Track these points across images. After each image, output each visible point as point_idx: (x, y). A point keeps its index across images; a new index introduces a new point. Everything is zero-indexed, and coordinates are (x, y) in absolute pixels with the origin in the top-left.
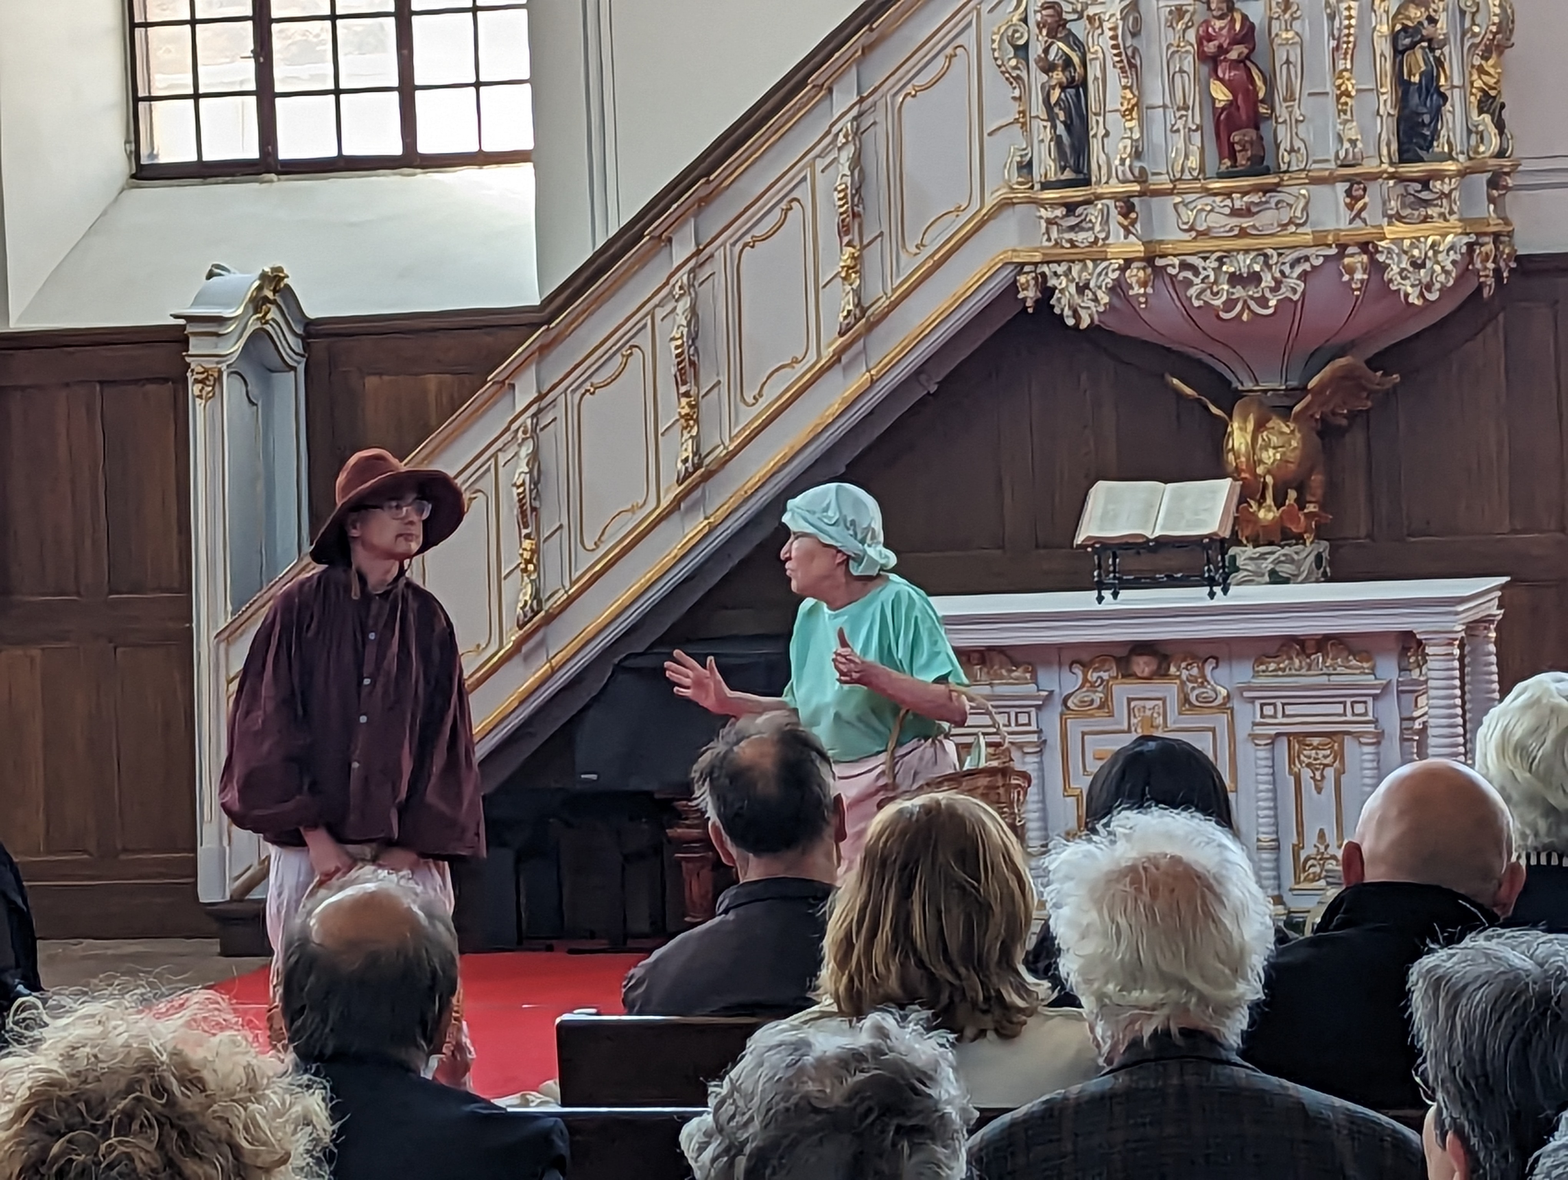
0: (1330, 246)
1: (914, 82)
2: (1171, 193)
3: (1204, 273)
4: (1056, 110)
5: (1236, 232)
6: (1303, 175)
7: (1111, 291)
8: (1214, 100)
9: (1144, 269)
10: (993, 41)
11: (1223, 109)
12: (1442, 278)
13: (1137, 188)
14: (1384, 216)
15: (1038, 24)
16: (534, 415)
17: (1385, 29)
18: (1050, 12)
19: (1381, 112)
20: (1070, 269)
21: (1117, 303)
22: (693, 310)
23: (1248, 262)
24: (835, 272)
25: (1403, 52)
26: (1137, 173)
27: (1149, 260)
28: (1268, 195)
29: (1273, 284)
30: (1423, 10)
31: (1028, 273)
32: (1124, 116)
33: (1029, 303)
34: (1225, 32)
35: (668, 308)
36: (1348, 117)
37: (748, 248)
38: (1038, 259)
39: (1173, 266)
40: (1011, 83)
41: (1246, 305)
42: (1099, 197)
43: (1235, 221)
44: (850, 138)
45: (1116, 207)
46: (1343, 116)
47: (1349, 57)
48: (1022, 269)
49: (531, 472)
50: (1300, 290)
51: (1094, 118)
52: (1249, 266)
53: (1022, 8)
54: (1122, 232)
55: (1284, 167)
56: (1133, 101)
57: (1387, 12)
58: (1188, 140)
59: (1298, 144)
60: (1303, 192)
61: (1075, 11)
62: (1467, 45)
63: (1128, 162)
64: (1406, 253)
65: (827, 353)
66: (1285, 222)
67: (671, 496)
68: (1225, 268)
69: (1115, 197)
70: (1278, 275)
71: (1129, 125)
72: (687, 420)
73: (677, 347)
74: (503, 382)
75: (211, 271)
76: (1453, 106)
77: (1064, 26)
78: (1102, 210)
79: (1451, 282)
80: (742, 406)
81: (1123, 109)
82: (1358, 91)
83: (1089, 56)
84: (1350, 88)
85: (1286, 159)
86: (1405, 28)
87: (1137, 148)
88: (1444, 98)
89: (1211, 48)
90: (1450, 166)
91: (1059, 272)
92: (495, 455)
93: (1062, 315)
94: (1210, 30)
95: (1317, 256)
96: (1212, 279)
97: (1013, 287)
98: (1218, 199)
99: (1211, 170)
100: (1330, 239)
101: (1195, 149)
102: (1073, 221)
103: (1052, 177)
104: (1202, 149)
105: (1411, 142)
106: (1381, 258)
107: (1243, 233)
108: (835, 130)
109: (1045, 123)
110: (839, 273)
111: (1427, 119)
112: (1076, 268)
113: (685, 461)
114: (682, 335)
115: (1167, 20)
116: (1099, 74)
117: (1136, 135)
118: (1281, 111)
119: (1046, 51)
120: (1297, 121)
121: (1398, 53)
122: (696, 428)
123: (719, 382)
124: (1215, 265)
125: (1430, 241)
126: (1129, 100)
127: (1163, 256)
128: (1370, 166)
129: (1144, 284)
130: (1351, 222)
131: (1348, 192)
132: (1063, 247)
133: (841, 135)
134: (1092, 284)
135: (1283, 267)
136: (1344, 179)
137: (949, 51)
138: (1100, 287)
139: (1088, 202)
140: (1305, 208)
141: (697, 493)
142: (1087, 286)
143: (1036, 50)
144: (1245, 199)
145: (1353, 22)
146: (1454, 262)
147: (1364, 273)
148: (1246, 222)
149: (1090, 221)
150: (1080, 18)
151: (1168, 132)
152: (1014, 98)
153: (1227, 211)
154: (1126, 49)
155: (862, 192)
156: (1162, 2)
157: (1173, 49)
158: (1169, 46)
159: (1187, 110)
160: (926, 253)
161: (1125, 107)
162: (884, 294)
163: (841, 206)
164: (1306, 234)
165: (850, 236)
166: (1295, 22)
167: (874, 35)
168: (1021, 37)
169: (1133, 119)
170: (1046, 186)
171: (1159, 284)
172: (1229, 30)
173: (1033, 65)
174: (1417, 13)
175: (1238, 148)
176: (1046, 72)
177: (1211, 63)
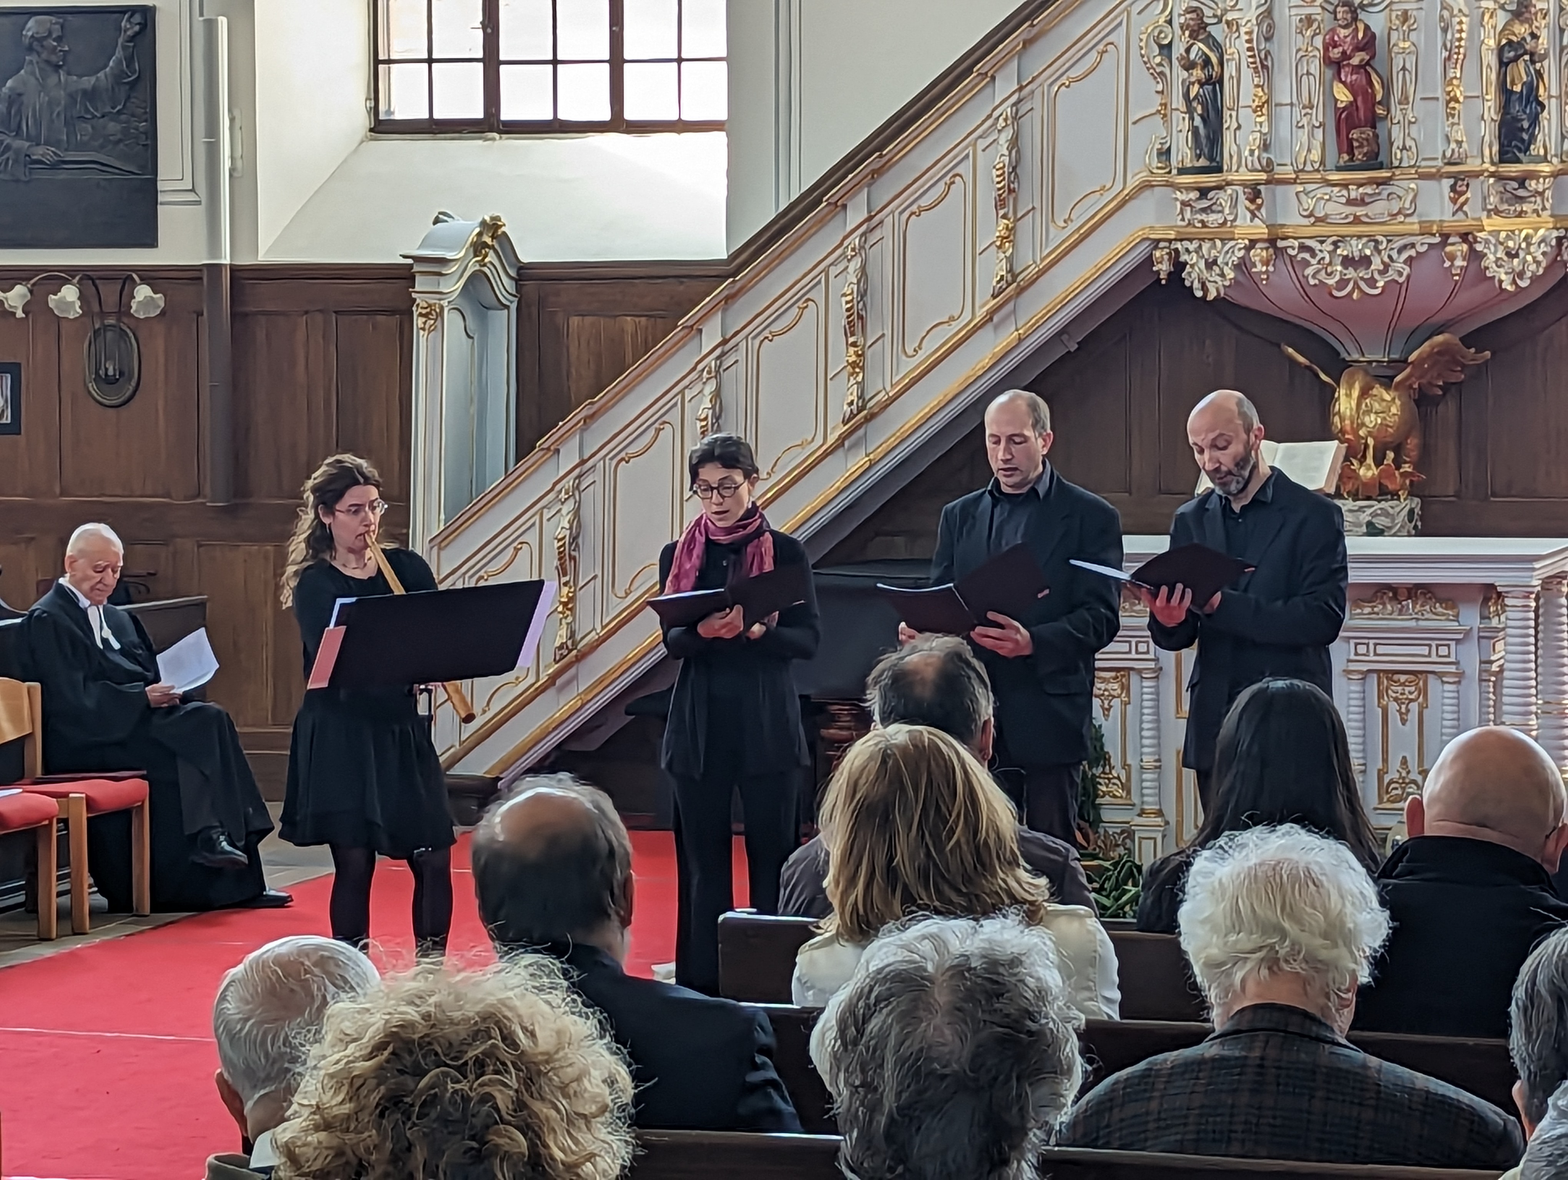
0: (1434, 235)
1: (1069, 74)
2: (1294, 182)
3: (1320, 255)
4: (1195, 104)
5: (1351, 219)
6: (1413, 171)
7: (1237, 267)
8: (1336, 100)
9: (1267, 249)
10: (1141, 40)
11: (1344, 109)
12: (1533, 267)
13: (1264, 176)
14: (1483, 210)
15: (1182, 28)
16: (718, 358)
17: (1492, 43)
18: (1194, 16)
19: (1486, 117)
20: (1200, 247)
21: (1241, 278)
22: (863, 268)
23: (1360, 247)
24: (991, 241)
25: (1507, 64)
26: (1264, 163)
27: (1272, 242)
28: (1381, 187)
29: (1381, 267)
30: (1527, 26)
31: (1162, 249)
32: (1255, 111)
33: (1163, 276)
34: (1349, 39)
35: (841, 267)
36: (1456, 120)
37: (913, 217)
38: (1172, 237)
39: (1293, 248)
40: (1155, 78)
41: (1356, 286)
42: (1229, 184)
43: (1348, 209)
44: (1009, 122)
45: (1245, 193)
46: (1451, 120)
47: (1459, 66)
48: (1158, 244)
49: (713, 408)
50: (1405, 274)
51: (1229, 112)
52: (1360, 250)
53: (1167, 12)
54: (1249, 215)
55: (1396, 163)
56: (1264, 99)
57: (1495, 28)
58: (1311, 135)
59: (1409, 143)
60: (1413, 186)
61: (1215, 16)
63: (1256, 153)
64: (1502, 244)
65: (981, 313)
66: (1395, 212)
67: (836, 435)
68: (1339, 251)
69: (1244, 184)
70: (1386, 259)
72: (854, 368)
73: (847, 303)
74: (692, 327)
75: (437, 217)
76: (1549, 114)
77: (1205, 28)
78: (1231, 195)
79: (1541, 271)
80: (904, 357)
81: (1254, 105)
82: (1466, 97)
83: (1226, 57)
84: (1458, 94)
85: (1399, 156)
86: (1510, 42)
87: (1265, 140)
88: (1543, 106)
89: (1335, 53)
90: (1545, 168)
91: (1191, 249)
92: (682, 392)
93: (1191, 287)
94: (1336, 37)
95: (1422, 244)
96: (1327, 260)
97: (1149, 261)
98: (1336, 189)
99: (1330, 163)
100: (1435, 229)
101: (1317, 144)
102: (1205, 204)
104: (1323, 144)
105: (1509, 145)
106: (1479, 247)
107: (1357, 221)
108: (996, 114)
110: (994, 242)
111: (1526, 125)
112: (1206, 246)
113: (852, 403)
114: (852, 292)
115: (1297, 27)
116: (1234, 74)
117: (1265, 130)
118: (1396, 112)
119: (1188, 51)
120: (1410, 123)
121: (1503, 64)
122: (861, 375)
123: (883, 335)
124: (1331, 248)
125: (1523, 234)
126: (1261, 97)
127: (1285, 238)
128: (1473, 165)
129: (1266, 263)
131: (1453, 188)
132: (1195, 227)
133: (1001, 119)
134: (1220, 261)
135: (1391, 253)
136: (1449, 175)
137: (1101, 47)
138: (1227, 264)
139: (1219, 188)
140: (1413, 201)
141: (861, 432)
143: (1178, 50)
144: (1361, 190)
145: (1464, 35)
146: (1544, 254)
147: (1464, 259)
148: (1360, 211)
149: (1221, 204)
150: (1220, 21)
151: (1294, 128)
152: (1157, 92)
153: (1344, 200)
154: (1259, 51)
155: (1018, 170)
156: (1294, 11)
157: (1301, 53)
158: (1298, 51)
159: (1311, 108)
160: (1073, 227)
161: (1256, 103)
162: (1035, 262)
163: (998, 183)
164: (1413, 223)
165: (1006, 210)
166: (1412, 33)
167: (1035, 30)
168: (1166, 37)
169: (1263, 115)
170: (1182, 171)
171: (1280, 263)
172: (1353, 38)
173: (1175, 62)
174: (1521, 30)
175: (1355, 144)
176: (1187, 70)
177: (1335, 67)
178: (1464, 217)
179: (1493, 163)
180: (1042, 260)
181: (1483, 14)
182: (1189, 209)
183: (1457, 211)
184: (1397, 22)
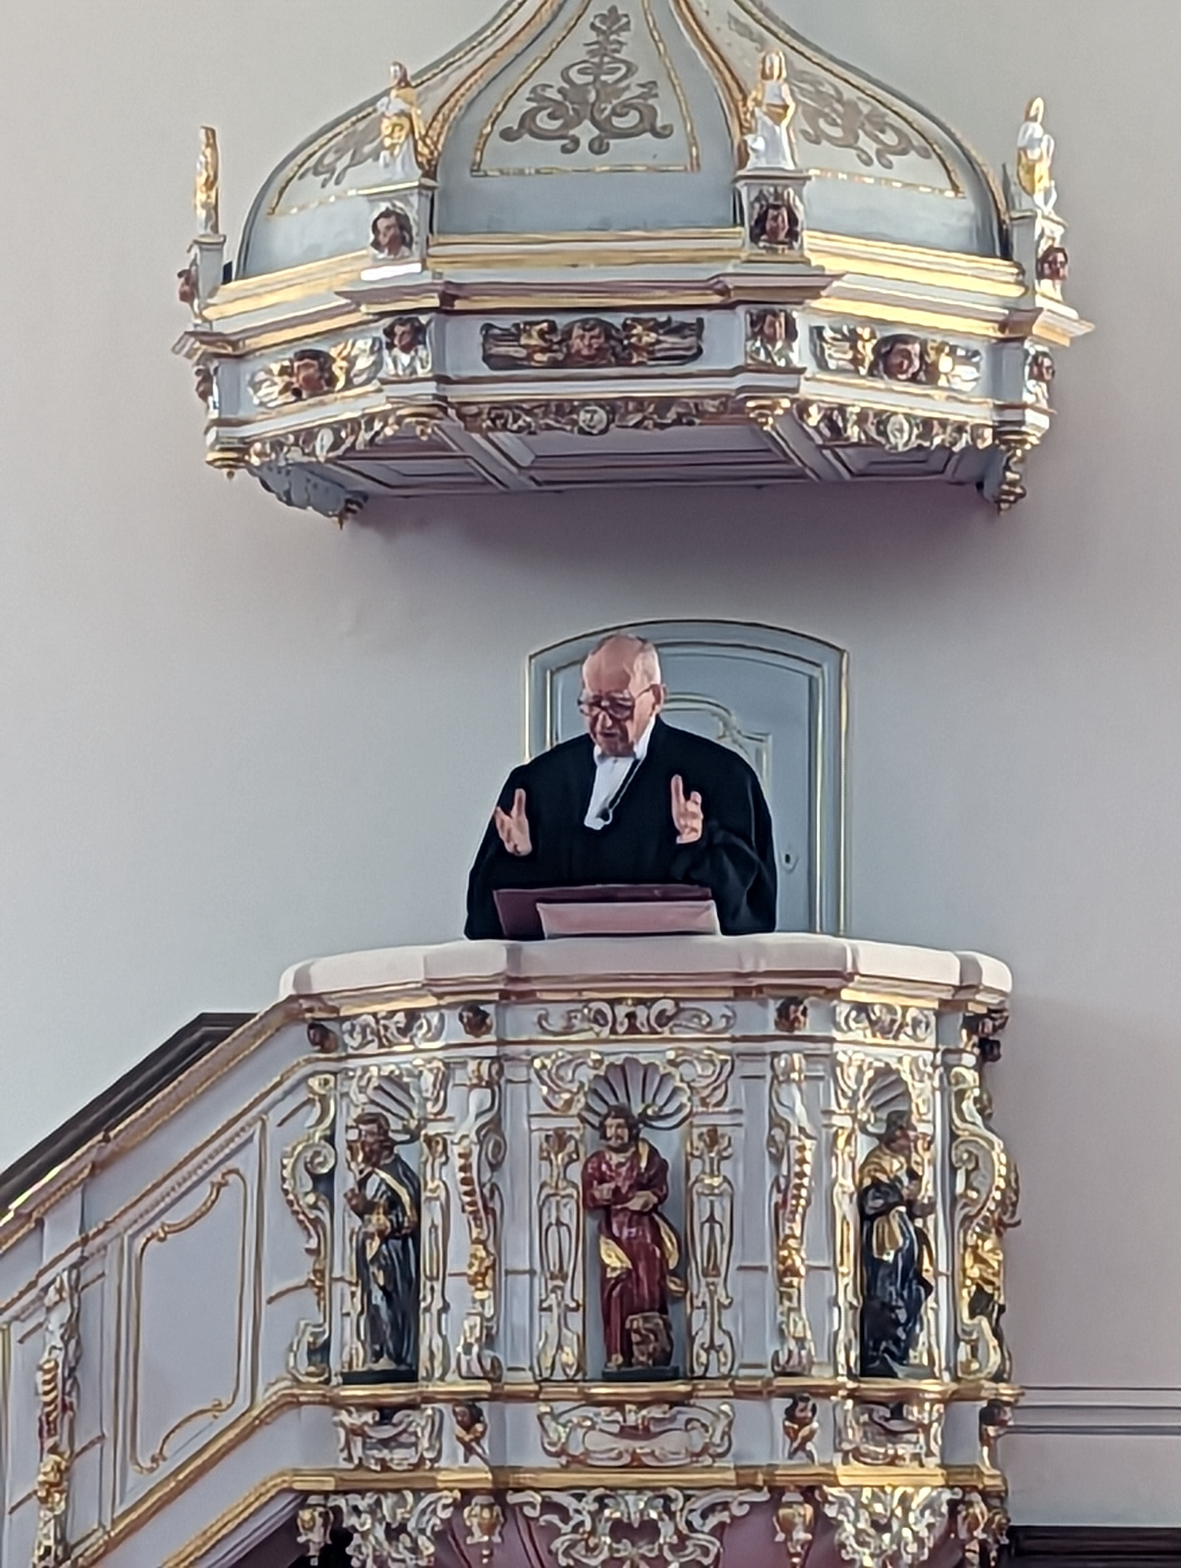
0: (759, 1489)
1: (163, 1218)
2: (535, 1398)
3: (577, 1518)
4: (373, 1269)
5: (626, 1459)
6: (726, 1384)
7: (438, 1537)
8: (604, 1267)
9: (490, 1506)
10: (284, 1167)
11: (618, 1280)
12: (913, 1548)
13: (486, 1387)
14: (837, 1450)
15: (350, 1146)
17: (849, 1185)
18: (373, 1127)
19: (840, 1302)
20: (378, 1503)
21: (448, 1554)
23: (642, 1505)
24: (30, 1490)
25: (872, 1218)
26: (488, 1365)
27: (498, 1494)
28: (676, 1409)
29: (675, 1540)
30: (903, 1159)
31: (314, 1506)
32: (473, 1282)
33: (313, 1551)
34: (623, 1170)
36: (794, 1303)
38: (330, 1487)
39: (533, 1505)
40: (306, 1228)
42: (429, 1399)
43: (623, 1444)
44: (65, 1295)
45: (455, 1413)
46: (787, 1303)
47: (798, 1217)
48: (305, 1499)
50: (714, 1550)
51: (429, 1284)
52: (642, 1512)
53: (328, 1122)
54: (461, 1450)
55: (699, 1371)
56: (487, 1263)
57: (853, 1160)
58: (562, 1323)
59: (720, 1339)
60: (725, 1408)
61: (406, 1130)
62: (959, 1216)
63: (475, 1349)
64: (866, 1507)
66: (698, 1449)
68: (607, 1512)
69: (453, 1399)
70: (683, 1527)
71: (479, 1295)
76: (937, 1301)
77: (391, 1149)
78: (432, 1418)
79: (925, 1556)
81: (471, 1272)
82: (809, 1268)
83: (424, 1195)
84: (798, 1263)
85: (703, 1358)
86: (877, 1183)
87: (489, 1329)
88: (929, 1289)
89: (603, 1192)
90: (931, 1387)
91: (361, 1508)
94: (604, 1167)
95: (741, 1503)
96: (588, 1526)
97: (291, 1527)
98: (603, 1410)
99: (593, 1368)
100: (760, 1479)
101: (571, 1338)
102: (387, 1432)
103: (359, 1367)
104: (583, 1338)
105: (876, 1348)
106: (830, 1511)
107: (636, 1464)
108: (43, 1281)
109: (354, 1289)
110: (35, 1492)
111: (902, 1315)
112: (387, 1503)
115: (541, 1150)
116: (439, 1221)
117: (489, 1312)
118: (699, 1289)
119: (362, 1184)
120: (721, 1306)
121: (866, 1218)
124: (595, 1507)
125: (898, 1493)
126: (482, 1260)
127: (517, 1490)
128: (820, 1377)
129: (489, 1530)
130: (792, 1455)
131: (790, 1414)
132: (368, 1470)
133: (52, 1290)
134: (411, 1526)
135: (691, 1517)
136: (785, 1393)
137: (217, 1177)
138: (422, 1531)
139: (412, 1406)
140: (727, 1432)
142: (403, 1528)
143: (345, 1182)
144: (644, 1412)
145: (807, 1168)
146: (930, 1527)
147: (807, 1530)
148: (641, 1447)
149: (415, 1434)
150: (414, 1137)
151: (536, 1312)
152: (308, 1251)
153: (616, 1429)
154: (482, 1186)
155: (78, 1374)
156: (536, 1124)
157: (546, 1191)
158: (543, 1186)
159: (564, 1278)
160: (165, 1468)
161: (475, 1269)
162: (101, 1524)
163: (46, 1393)
164: (726, 1469)
165: (57, 1438)
166: (723, 1164)
167: (111, 1146)
168: (322, 1164)
169: (485, 1288)
170: (350, 1378)
171: (510, 1529)
172: (631, 1169)
173: (339, 1200)
174: (895, 1165)
175: (635, 1338)
176: (361, 1215)
177: (601, 1213)
178: (805, 1460)
179: (850, 1375)
180: (114, 1523)
181: (836, 1135)
182: (359, 1440)
183: (796, 1450)
184: (701, 1145)
